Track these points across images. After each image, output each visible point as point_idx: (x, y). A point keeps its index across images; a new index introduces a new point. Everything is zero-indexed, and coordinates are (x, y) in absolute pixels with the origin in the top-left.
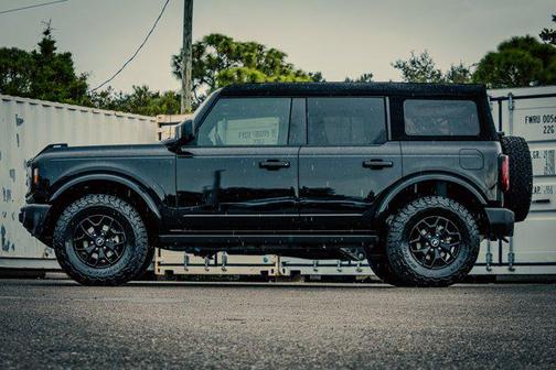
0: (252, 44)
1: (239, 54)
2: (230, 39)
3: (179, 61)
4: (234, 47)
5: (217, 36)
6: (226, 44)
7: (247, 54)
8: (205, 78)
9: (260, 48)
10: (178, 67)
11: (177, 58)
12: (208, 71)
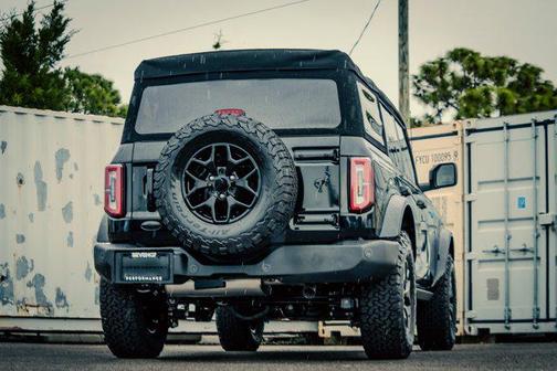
0: (503, 58)
1: (487, 71)
2: (477, 54)
3: (419, 81)
4: (481, 62)
5: (462, 50)
6: (472, 60)
7: (496, 70)
8: (451, 101)
9: (512, 63)
10: (419, 89)
11: (416, 77)
12: (455, 92)
